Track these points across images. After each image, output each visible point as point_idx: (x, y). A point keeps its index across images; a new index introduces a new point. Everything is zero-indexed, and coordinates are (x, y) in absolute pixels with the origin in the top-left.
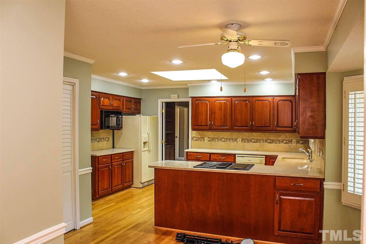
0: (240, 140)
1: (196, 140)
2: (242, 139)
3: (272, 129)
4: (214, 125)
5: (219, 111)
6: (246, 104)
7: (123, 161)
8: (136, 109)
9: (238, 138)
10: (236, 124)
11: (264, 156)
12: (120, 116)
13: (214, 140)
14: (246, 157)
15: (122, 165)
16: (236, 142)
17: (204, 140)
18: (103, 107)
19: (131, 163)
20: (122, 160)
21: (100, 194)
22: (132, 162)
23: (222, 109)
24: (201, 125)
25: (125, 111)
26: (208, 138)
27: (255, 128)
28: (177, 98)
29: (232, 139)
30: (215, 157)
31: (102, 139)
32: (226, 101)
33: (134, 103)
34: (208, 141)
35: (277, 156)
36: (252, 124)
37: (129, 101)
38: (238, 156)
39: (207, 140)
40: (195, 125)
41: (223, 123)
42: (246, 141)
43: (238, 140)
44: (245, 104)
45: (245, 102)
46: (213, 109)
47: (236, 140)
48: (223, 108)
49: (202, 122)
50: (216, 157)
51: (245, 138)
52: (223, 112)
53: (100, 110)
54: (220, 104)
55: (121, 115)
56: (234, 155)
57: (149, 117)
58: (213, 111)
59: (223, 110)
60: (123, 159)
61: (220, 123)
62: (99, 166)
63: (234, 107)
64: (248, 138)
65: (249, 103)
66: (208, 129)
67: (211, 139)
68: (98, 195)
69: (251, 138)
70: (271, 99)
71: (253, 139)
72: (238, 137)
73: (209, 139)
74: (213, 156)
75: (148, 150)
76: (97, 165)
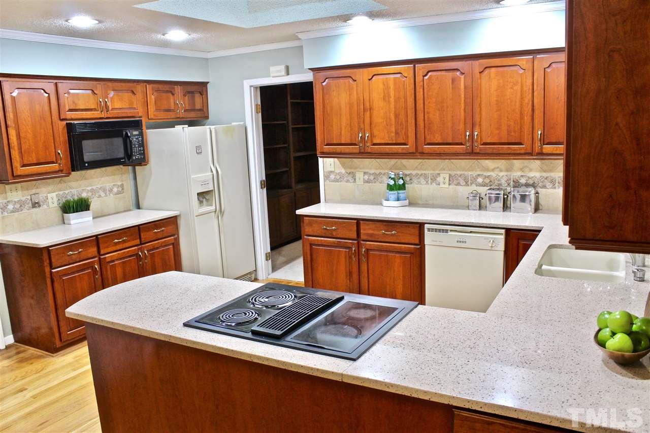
0: (444, 177)
1: (336, 181)
2: (450, 176)
3: (530, 151)
4: (372, 141)
5: (382, 104)
6: (453, 80)
7: (141, 244)
8: (193, 110)
9: (439, 174)
10: (428, 137)
11: (503, 231)
12: (135, 133)
13: (380, 180)
14: (451, 231)
15: (137, 254)
16: (434, 184)
17: (355, 179)
18: (70, 115)
19: (171, 246)
20: (139, 243)
21: (64, 338)
22: (173, 244)
23: (389, 97)
24: (339, 142)
25: (152, 117)
26: (365, 173)
27: (481, 149)
28: (283, 73)
29: (425, 176)
30: (370, 229)
31: (98, 192)
32: (399, 75)
33: (185, 95)
34: (366, 182)
35: (539, 231)
36: (472, 135)
37: (167, 92)
38: (429, 230)
39: (362, 179)
40: (326, 143)
41: (393, 134)
42: (462, 182)
43: (440, 179)
44: (451, 81)
45: (451, 73)
46: (368, 98)
47: (434, 179)
48: (392, 93)
49: (341, 134)
50: (374, 230)
51: (459, 173)
52: (392, 106)
53: (65, 122)
54: (384, 85)
55: (136, 130)
56: (420, 226)
57: (213, 127)
58: (367, 104)
59: (392, 100)
60: (141, 242)
61: (387, 135)
62: (54, 271)
63: (421, 90)
64: (466, 173)
65: (463, 76)
66: (358, 151)
67: (372, 178)
68: (61, 340)
69: (475, 173)
70: (527, 60)
71: (479, 175)
72: (441, 170)
73: (366, 177)
74: (367, 227)
75: (216, 211)
76: (47, 269)
